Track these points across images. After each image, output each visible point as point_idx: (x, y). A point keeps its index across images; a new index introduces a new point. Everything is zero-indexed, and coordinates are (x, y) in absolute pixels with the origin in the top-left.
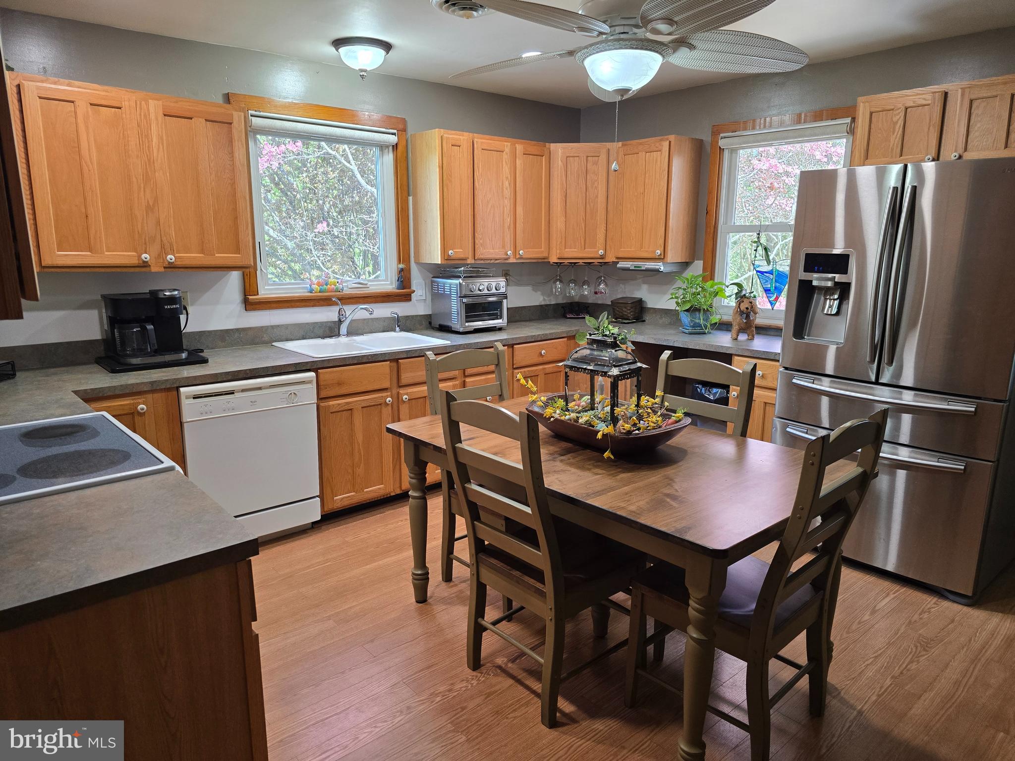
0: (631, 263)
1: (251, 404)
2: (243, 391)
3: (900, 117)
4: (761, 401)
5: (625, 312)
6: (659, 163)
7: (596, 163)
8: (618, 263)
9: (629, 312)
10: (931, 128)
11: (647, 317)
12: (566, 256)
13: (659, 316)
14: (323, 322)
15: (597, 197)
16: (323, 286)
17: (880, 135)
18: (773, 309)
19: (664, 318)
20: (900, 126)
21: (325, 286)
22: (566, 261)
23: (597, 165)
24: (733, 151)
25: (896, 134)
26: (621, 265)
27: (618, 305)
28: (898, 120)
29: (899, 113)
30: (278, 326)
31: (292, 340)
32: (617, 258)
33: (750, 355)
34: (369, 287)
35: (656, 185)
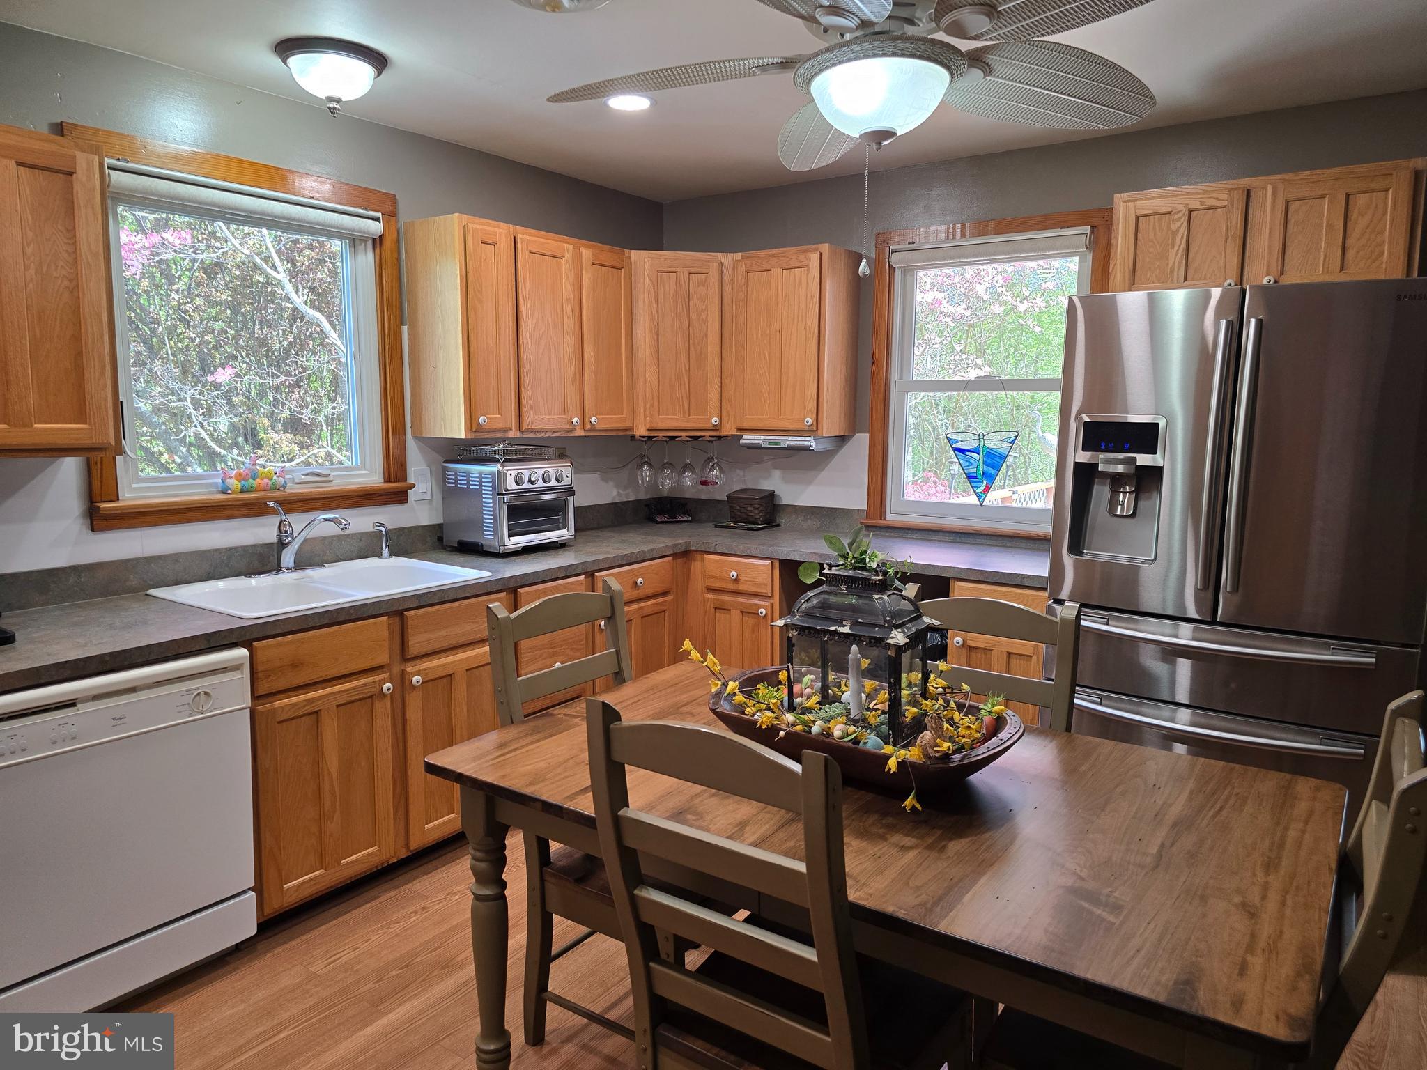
0: (763, 437)
1: (114, 723)
2: (96, 698)
3: (1182, 224)
4: (1002, 651)
5: (751, 511)
6: (804, 285)
7: (702, 284)
8: (741, 437)
9: (757, 511)
10: (1229, 240)
11: (783, 520)
12: (660, 426)
13: (803, 518)
14: (247, 546)
15: (706, 335)
16: (246, 480)
17: (1151, 250)
18: (981, 505)
19: (809, 521)
20: (1182, 237)
21: (251, 481)
22: (661, 434)
23: (704, 286)
24: (909, 271)
25: (1176, 248)
26: (747, 439)
27: (740, 501)
28: (1179, 228)
29: (1180, 218)
30: (160, 557)
31: (187, 582)
32: (739, 430)
33: (981, 579)
34: (332, 481)
35: (800, 319)
